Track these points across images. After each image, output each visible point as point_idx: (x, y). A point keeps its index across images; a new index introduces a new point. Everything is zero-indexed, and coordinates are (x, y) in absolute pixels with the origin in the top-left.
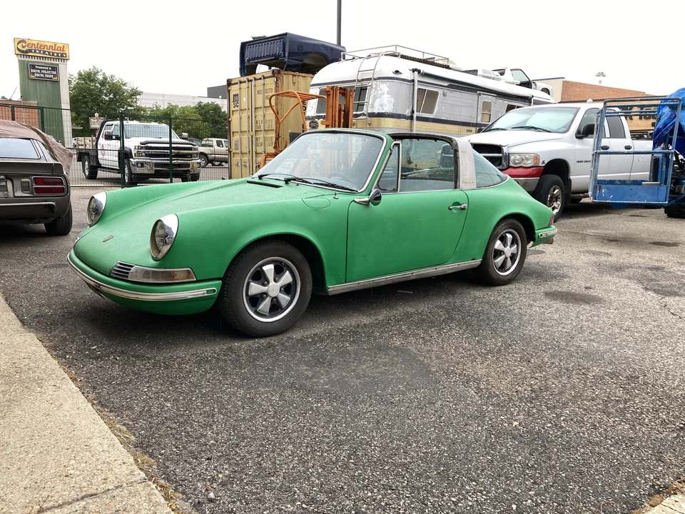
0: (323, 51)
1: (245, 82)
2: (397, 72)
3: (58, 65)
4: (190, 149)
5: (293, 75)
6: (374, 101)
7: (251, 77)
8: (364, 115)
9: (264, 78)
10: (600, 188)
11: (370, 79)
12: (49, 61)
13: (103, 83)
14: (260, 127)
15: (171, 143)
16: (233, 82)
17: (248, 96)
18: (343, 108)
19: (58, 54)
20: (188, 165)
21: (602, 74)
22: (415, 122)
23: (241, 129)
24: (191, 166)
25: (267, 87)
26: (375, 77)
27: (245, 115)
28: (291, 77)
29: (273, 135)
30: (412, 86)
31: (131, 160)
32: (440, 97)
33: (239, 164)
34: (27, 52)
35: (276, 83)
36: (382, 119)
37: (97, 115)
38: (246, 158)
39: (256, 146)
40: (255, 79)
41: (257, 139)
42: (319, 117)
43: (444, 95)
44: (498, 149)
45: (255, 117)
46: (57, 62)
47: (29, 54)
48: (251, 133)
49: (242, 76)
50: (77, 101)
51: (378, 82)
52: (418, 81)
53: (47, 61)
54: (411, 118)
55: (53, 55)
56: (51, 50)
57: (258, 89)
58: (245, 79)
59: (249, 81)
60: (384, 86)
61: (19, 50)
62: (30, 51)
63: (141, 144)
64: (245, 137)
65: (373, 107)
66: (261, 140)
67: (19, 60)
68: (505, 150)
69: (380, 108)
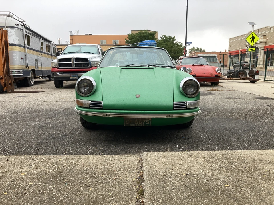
2: (17, 25)
11: (4, 27)
22: (26, 49)
26: (7, 26)
30: (23, 32)
32: (30, 38)
36: (14, 47)
51: (9, 28)
54: (24, 47)
68: (89, 60)
69: (13, 41)
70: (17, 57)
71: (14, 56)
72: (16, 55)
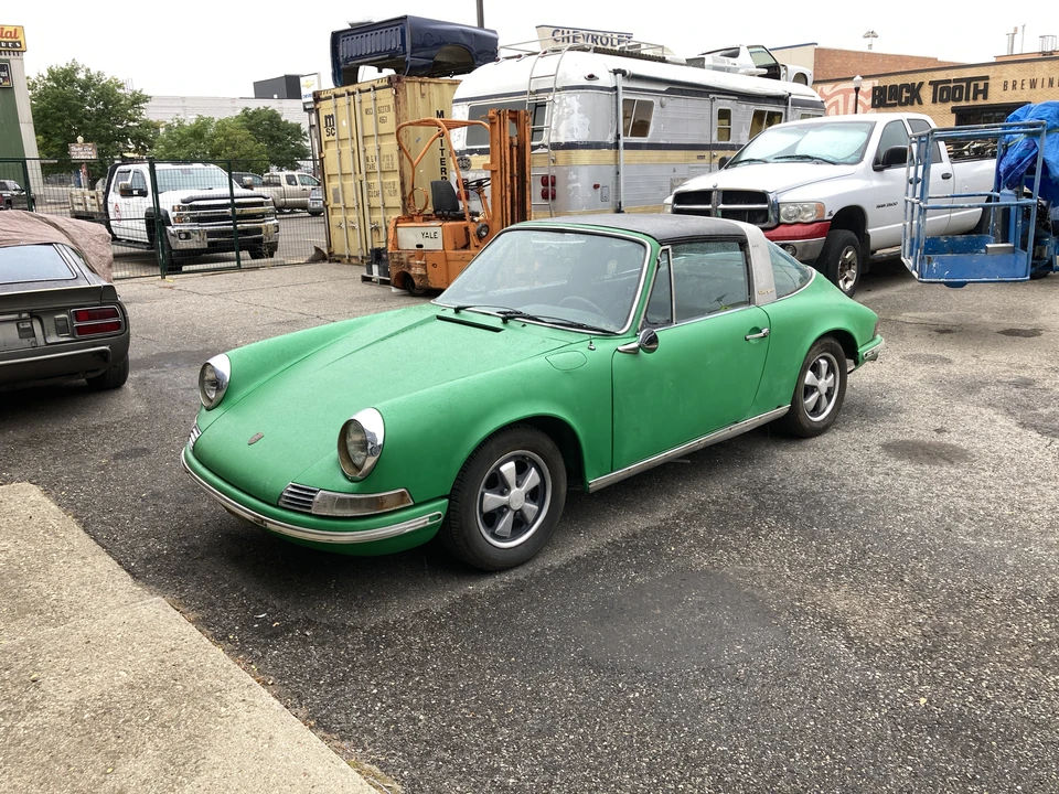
0: (465, 40)
1: (344, 95)
2: (591, 77)
3: (8, 61)
4: (261, 204)
5: (421, 83)
6: (558, 124)
7: (352, 88)
8: (545, 146)
9: (375, 89)
10: (930, 261)
11: (550, 90)
13: (86, 86)
14: (373, 166)
15: (232, 197)
16: (323, 96)
17: (350, 119)
18: (515, 142)
19: (7, 43)
20: (259, 230)
21: (872, 34)
22: (623, 153)
23: (341, 170)
24: (264, 231)
25: (379, 104)
26: (558, 86)
27: (347, 148)
28: (417, 85)
29: (396, 179)
30: (614, 97)
31: (169, 228)
32: (656, 108)
33: (343, 226)
35: (396, 97)
36: (573, 151)
37: (80, 139)
38: (353, 216)
39: (369, 196)
40: (360, 91)
41: (369, 186)
42: (472, 152)
43: (662, 106)
44: (761, 197)
45: (365, 151)
46: (8, 57)
48: (358, 176)
49: (337, 86)
50: (46, 116)
51: (563, 94)
52: (624, 88)
54: (616, 146)
57: (365, 106)
58: (342, 90)
59: (349, 94)
60: (573, 101)
63: (183, 202)
64: (350, 183)
65: (557, 134)
66: (377, 187)
68: (772, 197)
69: (569, 134)
70: (579, 185)
71: (569, 182)
72: (574, 177)
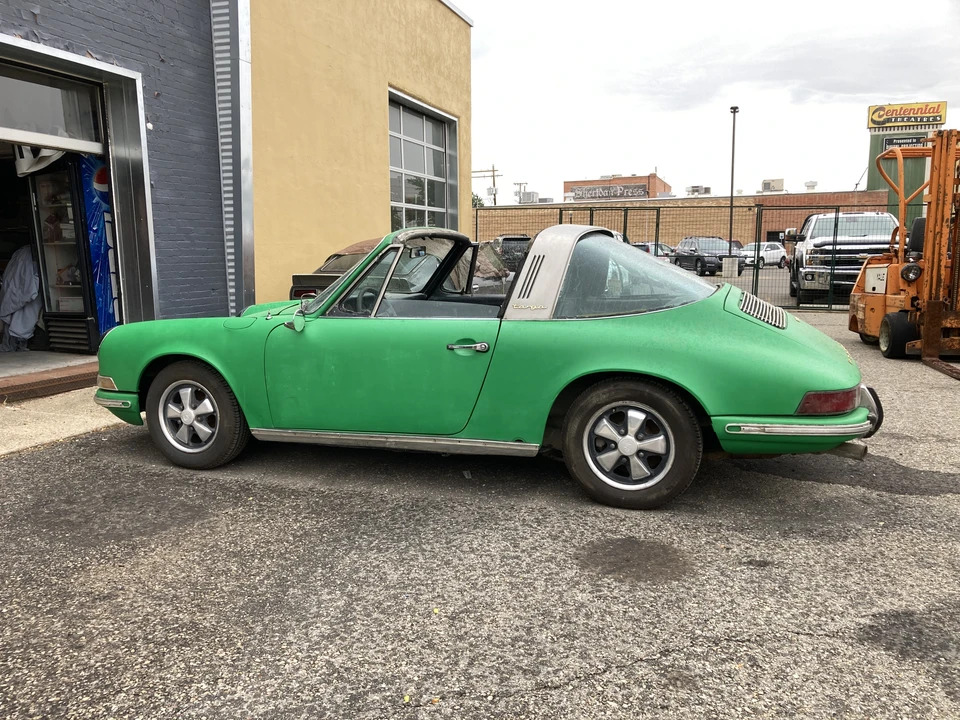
12: (915, 131)
19: (928, 118)
31: (801, 269)
34: (884, 122)
46: (923, 130)
47: (887, 125)
53: (911, 131)
55: (921, 120)
56: (919, 115)
61: (873, 121)
62: (889, 120)
63: (815, 246)
67: (872, 136)
